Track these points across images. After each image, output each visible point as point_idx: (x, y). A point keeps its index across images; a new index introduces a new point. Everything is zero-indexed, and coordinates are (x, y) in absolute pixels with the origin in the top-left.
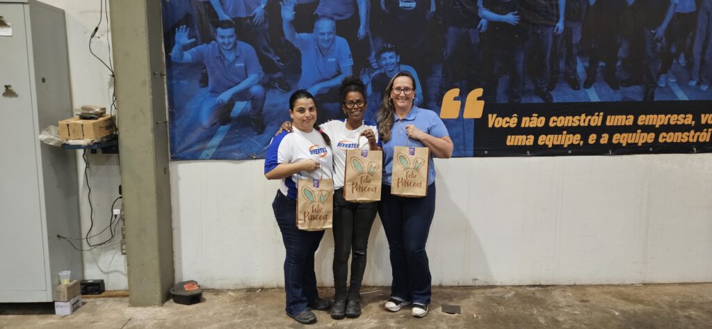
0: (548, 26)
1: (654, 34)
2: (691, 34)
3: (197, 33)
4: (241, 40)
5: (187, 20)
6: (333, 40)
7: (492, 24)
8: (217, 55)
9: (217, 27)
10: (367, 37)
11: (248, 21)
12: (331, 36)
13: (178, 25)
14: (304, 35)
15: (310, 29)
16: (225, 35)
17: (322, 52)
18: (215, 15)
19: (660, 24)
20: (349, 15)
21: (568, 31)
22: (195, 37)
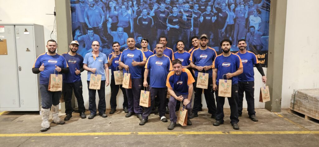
0: (188, 29)
1: (221, 31)
2: (233, 31)
3: (82, 32)
4: (95, 34)
5: (79, 28)
6: (123, 33)
7: (171, 28)
8: (88, 38)
9: (88, 30)
10: (133, 32)
11: (97, 28)
12: (122, 32)
13: (76, 30)
14: (114, 32)
15: (116, 30)
16: (90, 32)
17: (120, 37)
18: (87, 26)
19: (223, 28)
20: (127, 26)
21: (194, 30)
22: (81, 33)
